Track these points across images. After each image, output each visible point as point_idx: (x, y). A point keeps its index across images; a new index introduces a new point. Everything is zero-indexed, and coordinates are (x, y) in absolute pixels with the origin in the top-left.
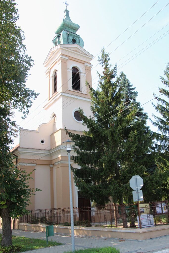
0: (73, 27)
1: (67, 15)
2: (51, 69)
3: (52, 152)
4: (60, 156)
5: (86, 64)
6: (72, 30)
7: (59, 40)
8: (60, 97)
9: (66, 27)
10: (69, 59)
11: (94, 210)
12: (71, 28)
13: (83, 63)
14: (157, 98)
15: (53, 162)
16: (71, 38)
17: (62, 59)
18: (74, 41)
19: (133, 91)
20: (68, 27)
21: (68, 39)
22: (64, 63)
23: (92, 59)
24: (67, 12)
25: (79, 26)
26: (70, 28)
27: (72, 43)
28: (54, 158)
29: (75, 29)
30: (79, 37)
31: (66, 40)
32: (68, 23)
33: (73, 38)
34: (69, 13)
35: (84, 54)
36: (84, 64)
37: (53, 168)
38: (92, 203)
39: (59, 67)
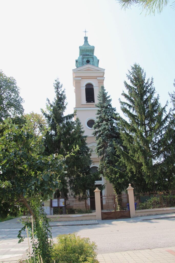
0: (89, 50)
1: (86, 41)
5: (98, 78)
6: (89, 52)
9: (83, 52)
10: (82, 79)
16: (85, 60)
18: (88, 62)
20: (85, 51)
21: (83, 62)
22: (78, 83)
26: (86, 51)
27: (86, 64)
29: (91, 50)
30: (93, 57)
32: (83, 49)
33: (87, 60)
35: (96, 70)
36: (96, 78)
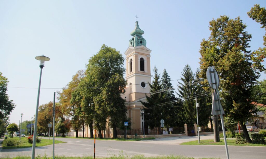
1: (137, 25)
2: (129, 57)
3: (130, 103)
4: (134, 105)
7: (133, 42)
8: (134, 76)
10: (139, 54)
11: (149, 130)
12: (140, 33)
13: (146, 55)
14: (179, 82)
15: (131, 108)
16: (140, 41)
17: (135, 55)
19: (168, 78)
20: (138, 33)
21: (138, 42)
22: (136, 56)
23: (150, 52)
24: (137, 22)
25: (144, 32)
27: (140, 44)
28: (131, 106)
29: (142, 33)
30: (144, 39)
31: (137, 42)
32: (138, 31)
34: (138, 23)
35: (147, 50)
37: (130, 110)
38: (149, 127)
39: (133, 58)
